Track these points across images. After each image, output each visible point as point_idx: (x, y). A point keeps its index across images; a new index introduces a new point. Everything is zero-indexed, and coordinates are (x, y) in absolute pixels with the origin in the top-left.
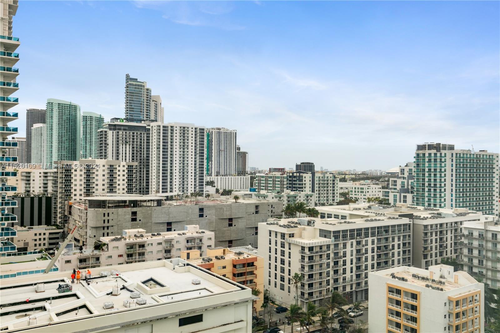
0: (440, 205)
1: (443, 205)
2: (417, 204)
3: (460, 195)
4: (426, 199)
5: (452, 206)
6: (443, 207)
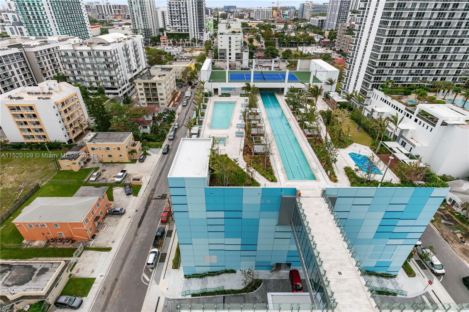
0: (49, 34)
1: (51, 34)
2: (31, 35)
3: (61, 24)
4: (36, 30)
5: (58, 34)
6: (52, 36)
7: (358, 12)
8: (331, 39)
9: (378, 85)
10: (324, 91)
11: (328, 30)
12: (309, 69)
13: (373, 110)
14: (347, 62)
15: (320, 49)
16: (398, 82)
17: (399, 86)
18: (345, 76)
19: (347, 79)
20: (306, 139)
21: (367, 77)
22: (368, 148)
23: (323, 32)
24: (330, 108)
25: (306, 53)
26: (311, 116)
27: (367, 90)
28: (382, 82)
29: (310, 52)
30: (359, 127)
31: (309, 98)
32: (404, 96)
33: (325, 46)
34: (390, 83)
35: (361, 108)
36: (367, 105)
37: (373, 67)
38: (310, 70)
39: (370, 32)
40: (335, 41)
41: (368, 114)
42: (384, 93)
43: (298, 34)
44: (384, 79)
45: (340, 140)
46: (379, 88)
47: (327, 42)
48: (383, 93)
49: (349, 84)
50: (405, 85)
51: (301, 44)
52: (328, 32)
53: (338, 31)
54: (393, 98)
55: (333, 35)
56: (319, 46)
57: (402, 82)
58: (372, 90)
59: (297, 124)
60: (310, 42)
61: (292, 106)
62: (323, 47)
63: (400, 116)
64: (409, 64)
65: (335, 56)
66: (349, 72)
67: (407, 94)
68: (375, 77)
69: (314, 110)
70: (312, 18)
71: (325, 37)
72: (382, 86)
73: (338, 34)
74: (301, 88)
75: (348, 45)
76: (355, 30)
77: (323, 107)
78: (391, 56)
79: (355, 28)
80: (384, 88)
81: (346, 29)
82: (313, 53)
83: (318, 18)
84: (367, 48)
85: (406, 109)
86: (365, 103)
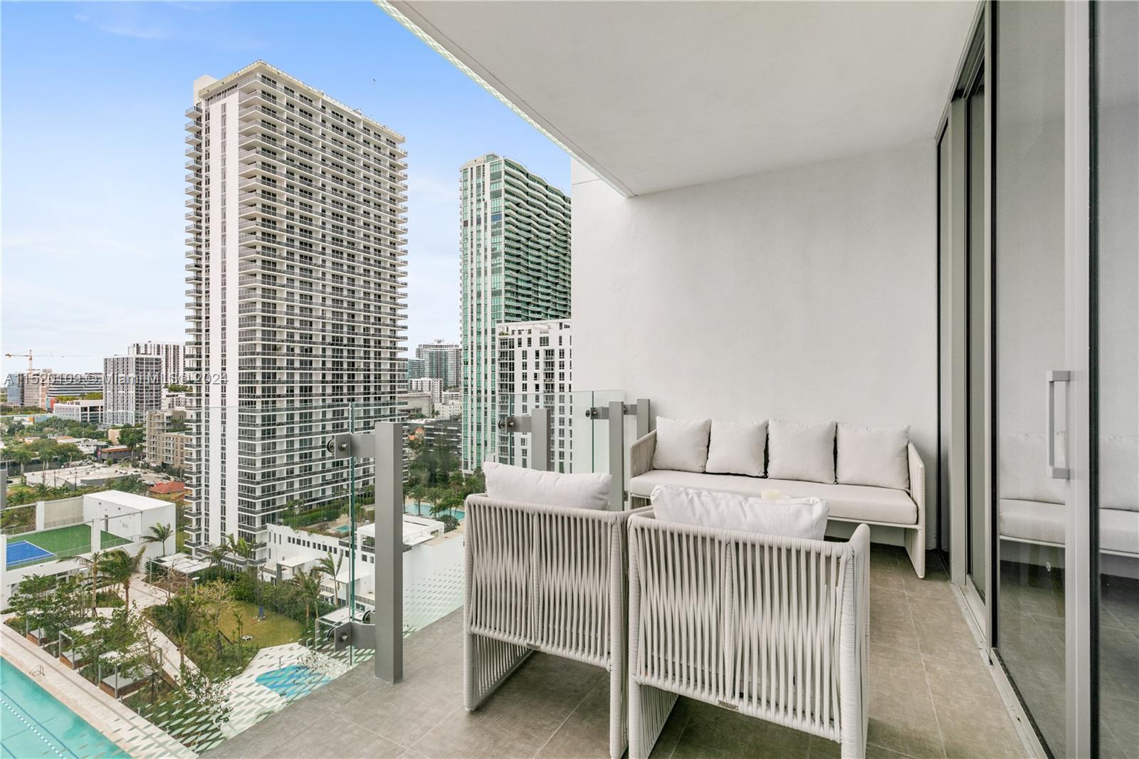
7: (184, 389)
8: (131, 445)
9: (274, 514)
10: (144, 561)
11: (114, 428)
12: (81, 518)
13: (279, 566)
14: (188, 485)
15: (103, 470)
16: (309, 501)
17: (314, 507)
18: (191, 514)
19: (199, 521)
20: (116, 704)
21: (246, 506)
22: (296, 645)
23: (103, 433)
24: (172, 595)
25: (59, 484)
26: (120, 634)
27: (254, 530)
28: (279, 508)
29: (72, 481)
30: (261, 610)
31: (100, 590)
32: (330, 523)
33: (115, 462)
34: (296, 506)
35: (253, 570)
36: (263, 561)
37: (252, 483)
38: (86, 520)
39: (224, 423)
40: (142, 447)
41: (272, 578)
42: (292, 527)
43: (17, 443)
44: (282, 500)
45: (223, 659)
46: (277, 520)
47: (121, 451)
48: (288, 528)
49: (207, 530)
50: (324, 503)
51: (35, 465)
52: (117, 432)
53: (147, 426)
54: (311, 532)
55: (133, 437)
56: (97, 465)
57: (317, 499)
58: (265, 528)
59: (74, 674)
60: (65, 457)
61: (40, 633)
62: (110, 464)
63: (335, 558)
64: (317, 466)
65: (150, 478)
66: (198, 505)
67: (333, 516)
68: (263, 502)
69: (126, 615)
70: (55, 405)
71: (110, 443)
72: (283, 515)
73: (146, 432)
74: (66, 573)
75: (179, 450)
76: (188, 421)
77: (151, 599)
78: (282, 459)
79: (188, 417)
80: (287, 518)
81: (165, 420)
82: (82, 481)
83: (78, 404)
84: (227, 451)
85: (341, 544)
86: (257, 559)
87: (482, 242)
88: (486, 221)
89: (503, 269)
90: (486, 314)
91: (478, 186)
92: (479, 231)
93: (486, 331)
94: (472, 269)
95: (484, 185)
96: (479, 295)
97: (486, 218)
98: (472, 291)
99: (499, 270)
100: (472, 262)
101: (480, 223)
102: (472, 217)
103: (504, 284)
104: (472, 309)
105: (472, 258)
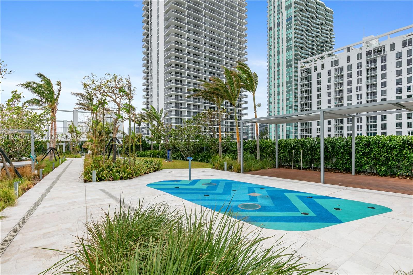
87: (280, 36)
88: (282, 23)
89: (293, 47)
90: (282, 74)
91: (278, 6)
92: (278, 31)
93: (283, 84)
94: (274, 52)
95: (281, 4)
96: (278, 65)
97: (282, 22)
98: (274, 64)
99: (291, 48)
100: (274, 48)
101: (279, 25)
102: (274, 24)
103: (294, 55)
104: (274, 74)
105: (274, 46)
